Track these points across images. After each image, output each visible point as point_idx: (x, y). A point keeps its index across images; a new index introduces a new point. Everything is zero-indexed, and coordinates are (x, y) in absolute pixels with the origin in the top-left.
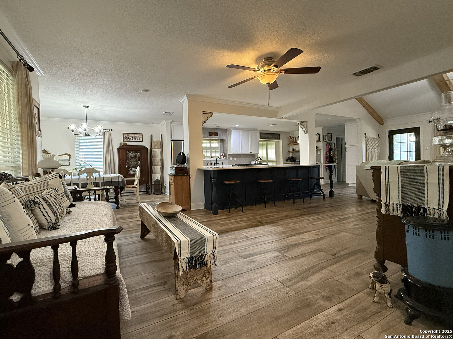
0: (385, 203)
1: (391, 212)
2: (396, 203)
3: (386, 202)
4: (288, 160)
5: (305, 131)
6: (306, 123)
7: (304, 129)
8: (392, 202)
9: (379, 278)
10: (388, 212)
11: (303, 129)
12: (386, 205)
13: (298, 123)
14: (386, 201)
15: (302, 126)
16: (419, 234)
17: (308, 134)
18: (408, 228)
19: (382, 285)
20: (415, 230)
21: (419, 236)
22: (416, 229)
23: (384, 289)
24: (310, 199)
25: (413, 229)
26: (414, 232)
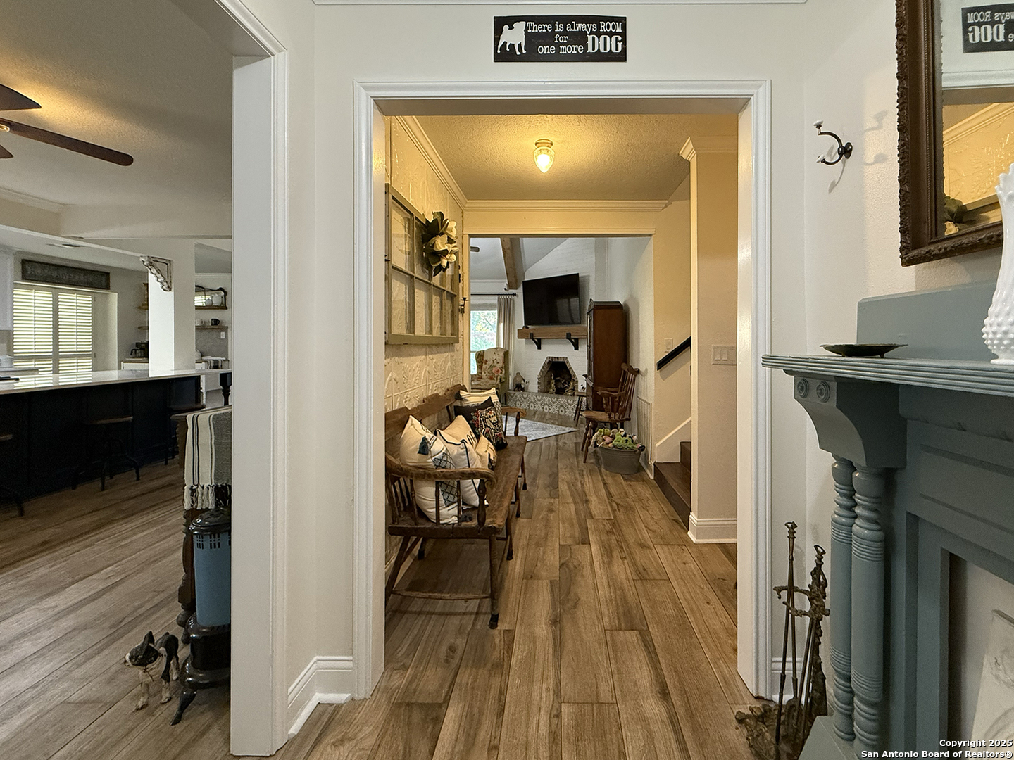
0: (191, 489)
1: (199, 504)
2: (208, 484)
3: (192, 486)
4: (136, 350)
5: (165, 284)
6: (168, 263)
7: (160, 280)
8: (201, 484)
9: (139, 657)
10: (194, 506)
11: (158, 278)
12: (193, 492)
13: (141, 259)
14: (192, 484)
15: (155, 271)
16: (219, 544)
17: (172, 293)
18: (201, 540)
19: (145, 669)
20: (213, 539)
21: (219, 547)
22: (215, 537)
23: (151, 673)
24: (166, 464)
25: (211, 538)
26: (211, 544)
